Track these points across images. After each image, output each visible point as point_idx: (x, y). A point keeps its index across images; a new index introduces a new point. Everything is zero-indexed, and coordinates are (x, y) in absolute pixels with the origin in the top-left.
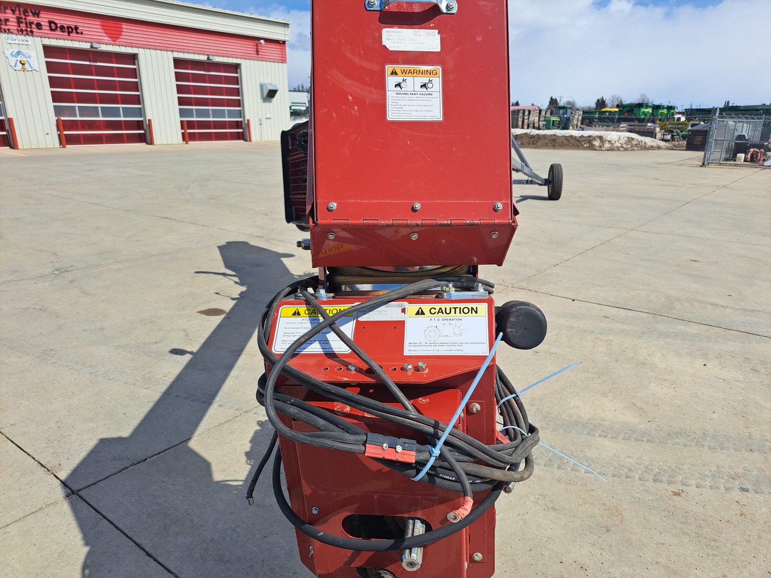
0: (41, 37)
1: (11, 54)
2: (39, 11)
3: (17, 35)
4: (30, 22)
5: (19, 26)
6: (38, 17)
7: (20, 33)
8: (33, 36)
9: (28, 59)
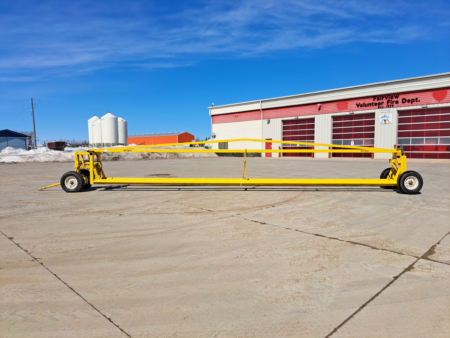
0: (397, 107)
1: (381, 118)
2: (399, 96)
3: (386, 108)
4: (393, 101)
5: (387, 104)
6: (397, 98)
7: (387, 107)
8: (393, 108)
9: (388, 118)
